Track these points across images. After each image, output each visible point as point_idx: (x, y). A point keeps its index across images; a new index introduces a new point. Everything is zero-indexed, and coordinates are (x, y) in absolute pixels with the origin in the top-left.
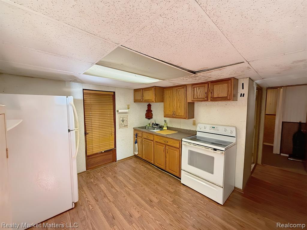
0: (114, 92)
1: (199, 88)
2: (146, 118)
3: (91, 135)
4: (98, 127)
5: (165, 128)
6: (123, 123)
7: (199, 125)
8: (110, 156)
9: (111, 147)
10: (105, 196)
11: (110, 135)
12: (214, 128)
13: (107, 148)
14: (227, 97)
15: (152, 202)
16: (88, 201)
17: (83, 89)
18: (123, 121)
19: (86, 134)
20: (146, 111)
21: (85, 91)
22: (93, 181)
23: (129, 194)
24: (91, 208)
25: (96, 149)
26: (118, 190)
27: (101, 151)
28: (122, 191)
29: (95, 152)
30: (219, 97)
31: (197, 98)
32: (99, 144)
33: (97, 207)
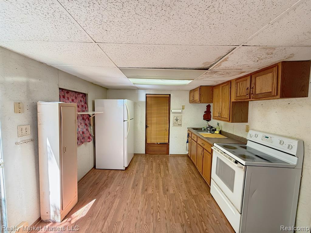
0: (170, 95)
1: (242, 82)
2: (204, 119)
3: (151, 128)
4: (156, 123)
5: (217, 132)
6: (176, 122)
7: (250, 132)
8: (165, 149)
9: (165, 141)
10: (143, 172)
11: (165, 131)
12: (268, 138)
13: (162, 141)
14: (271, 92)
15: (168, 191)
16: (133, 170)
17: (146, 94)
18: (177, 120)
19: (146, 127)
20: (205, 112)
21: (147, 95)
22: (144, 161)
23: (157, 178)
24: (131, 174)
25: (153, 140)
26: (153, 173)
27: (157, 142)
28: (155, 174)
29: (152, 142)
30: (262, 93)
31: (240, 96)
32: (156, 136)
33: (134, 175)
